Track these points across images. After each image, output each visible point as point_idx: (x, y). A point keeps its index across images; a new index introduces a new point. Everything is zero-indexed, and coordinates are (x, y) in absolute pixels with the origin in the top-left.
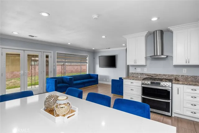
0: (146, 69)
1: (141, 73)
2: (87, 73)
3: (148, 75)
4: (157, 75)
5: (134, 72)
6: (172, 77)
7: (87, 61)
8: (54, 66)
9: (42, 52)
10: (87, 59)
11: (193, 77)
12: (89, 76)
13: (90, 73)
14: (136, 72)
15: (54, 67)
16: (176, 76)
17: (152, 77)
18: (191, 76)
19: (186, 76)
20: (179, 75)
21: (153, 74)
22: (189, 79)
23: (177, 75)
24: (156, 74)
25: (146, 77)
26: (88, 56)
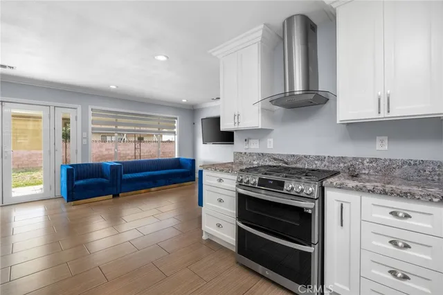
0: (271, 140)
1: (259, 152)
2: (176, 157)
3: (275, 159)
4: (299, 159)
5: (243, 151)
6: (342, 165)
7: (175, 130)
8: (83, 138)
9: (52, 108)
10: (176, 125)
11: (410, 164)
12: (177, 163)
13: (183, 157)
14: (248, 151)
15: (85, 141)
16: (354, 162)
17: (286, 163)
18: (404, 163)
19: (385, 160)
20: (363, 159)
21: (288, 156)
22: (397, 172)
23: (355, 159)
24: (297, 156)
25: (271, 164)
26: (176, 119)
